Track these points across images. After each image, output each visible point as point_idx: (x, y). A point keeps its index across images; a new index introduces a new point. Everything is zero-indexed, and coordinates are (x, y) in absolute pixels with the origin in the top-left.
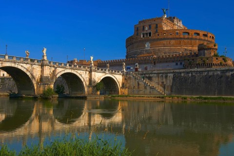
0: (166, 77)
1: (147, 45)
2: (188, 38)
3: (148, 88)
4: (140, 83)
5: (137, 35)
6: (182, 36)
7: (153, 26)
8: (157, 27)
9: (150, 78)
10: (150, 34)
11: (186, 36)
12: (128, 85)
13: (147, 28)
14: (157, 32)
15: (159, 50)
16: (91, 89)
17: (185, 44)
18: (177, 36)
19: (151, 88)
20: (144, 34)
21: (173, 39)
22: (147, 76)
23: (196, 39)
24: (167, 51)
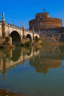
0: (58, 36)
1: (41, 23)
2: (57, 21)
3: (51, 40)
4: (47, 38)
5: (37, 19)
6: (54, 20)
7: (44, 16)
8: (45, 16)
9: (51, 36)
10: (43, 19)
11: (56, 20)
12: (41, 39)
13: (41, 17)
14: (45, 18)
15: (46, 25)
16: (34, 41)
17: (55, 24)
18: (53, 20)
19: (52, 40)
20: (40, 19)
21: (51, 21)
22: (50, 35)
23: (59, 22)
24: (49, 26)
